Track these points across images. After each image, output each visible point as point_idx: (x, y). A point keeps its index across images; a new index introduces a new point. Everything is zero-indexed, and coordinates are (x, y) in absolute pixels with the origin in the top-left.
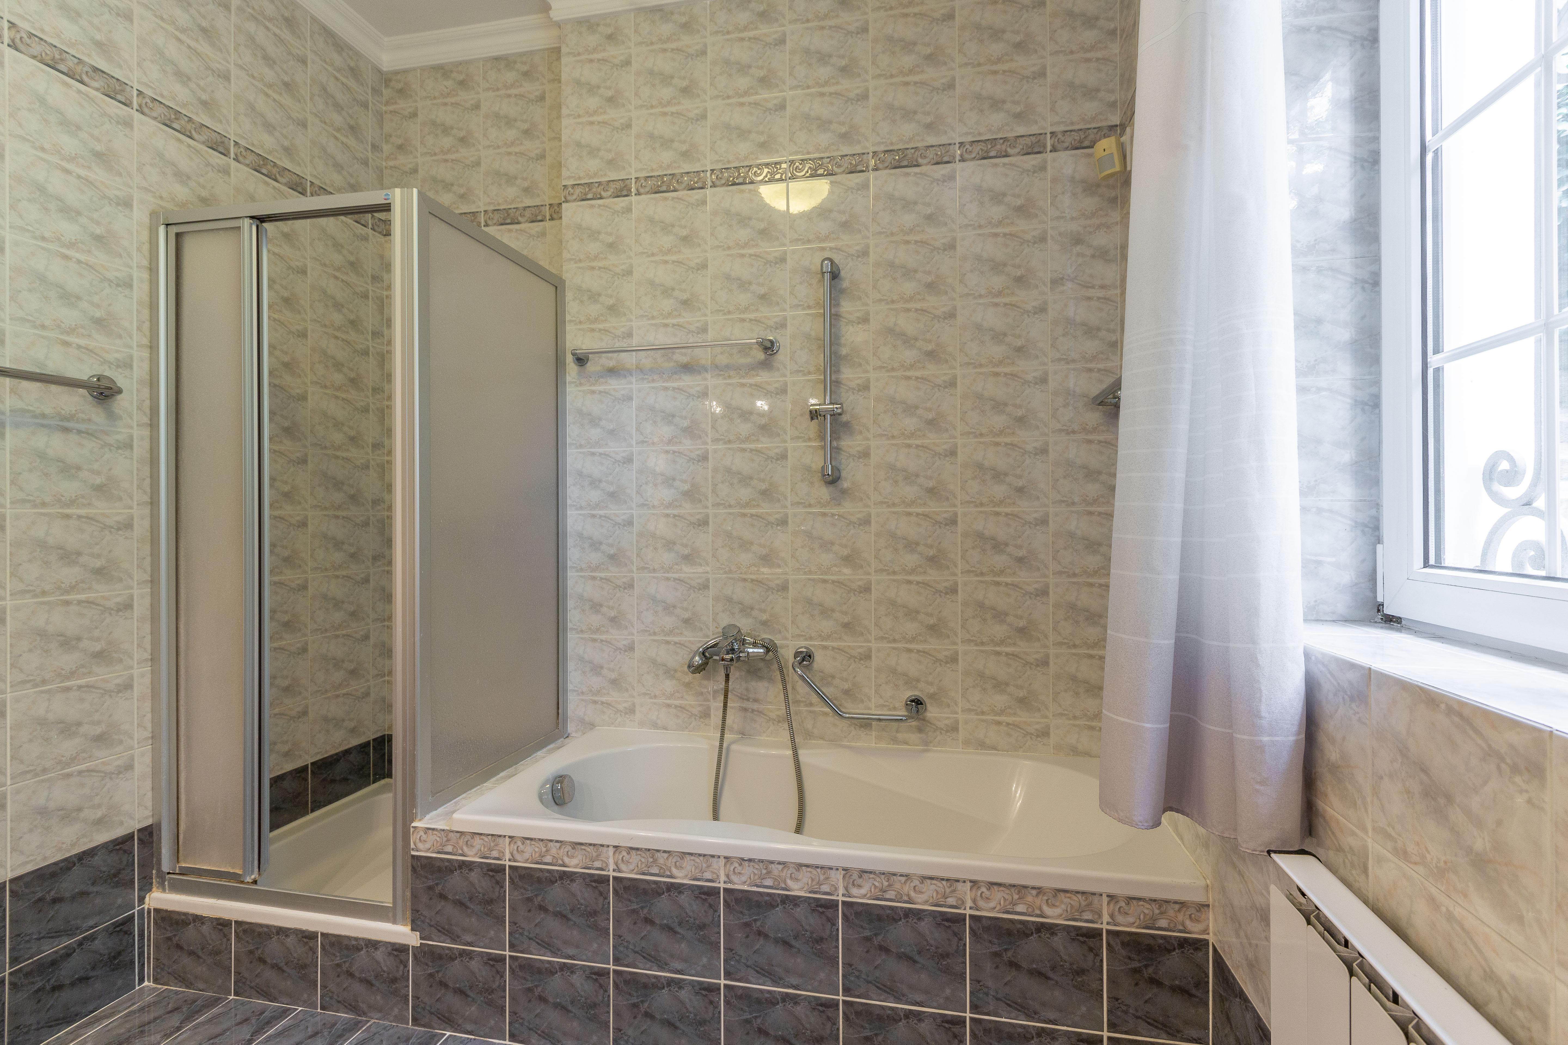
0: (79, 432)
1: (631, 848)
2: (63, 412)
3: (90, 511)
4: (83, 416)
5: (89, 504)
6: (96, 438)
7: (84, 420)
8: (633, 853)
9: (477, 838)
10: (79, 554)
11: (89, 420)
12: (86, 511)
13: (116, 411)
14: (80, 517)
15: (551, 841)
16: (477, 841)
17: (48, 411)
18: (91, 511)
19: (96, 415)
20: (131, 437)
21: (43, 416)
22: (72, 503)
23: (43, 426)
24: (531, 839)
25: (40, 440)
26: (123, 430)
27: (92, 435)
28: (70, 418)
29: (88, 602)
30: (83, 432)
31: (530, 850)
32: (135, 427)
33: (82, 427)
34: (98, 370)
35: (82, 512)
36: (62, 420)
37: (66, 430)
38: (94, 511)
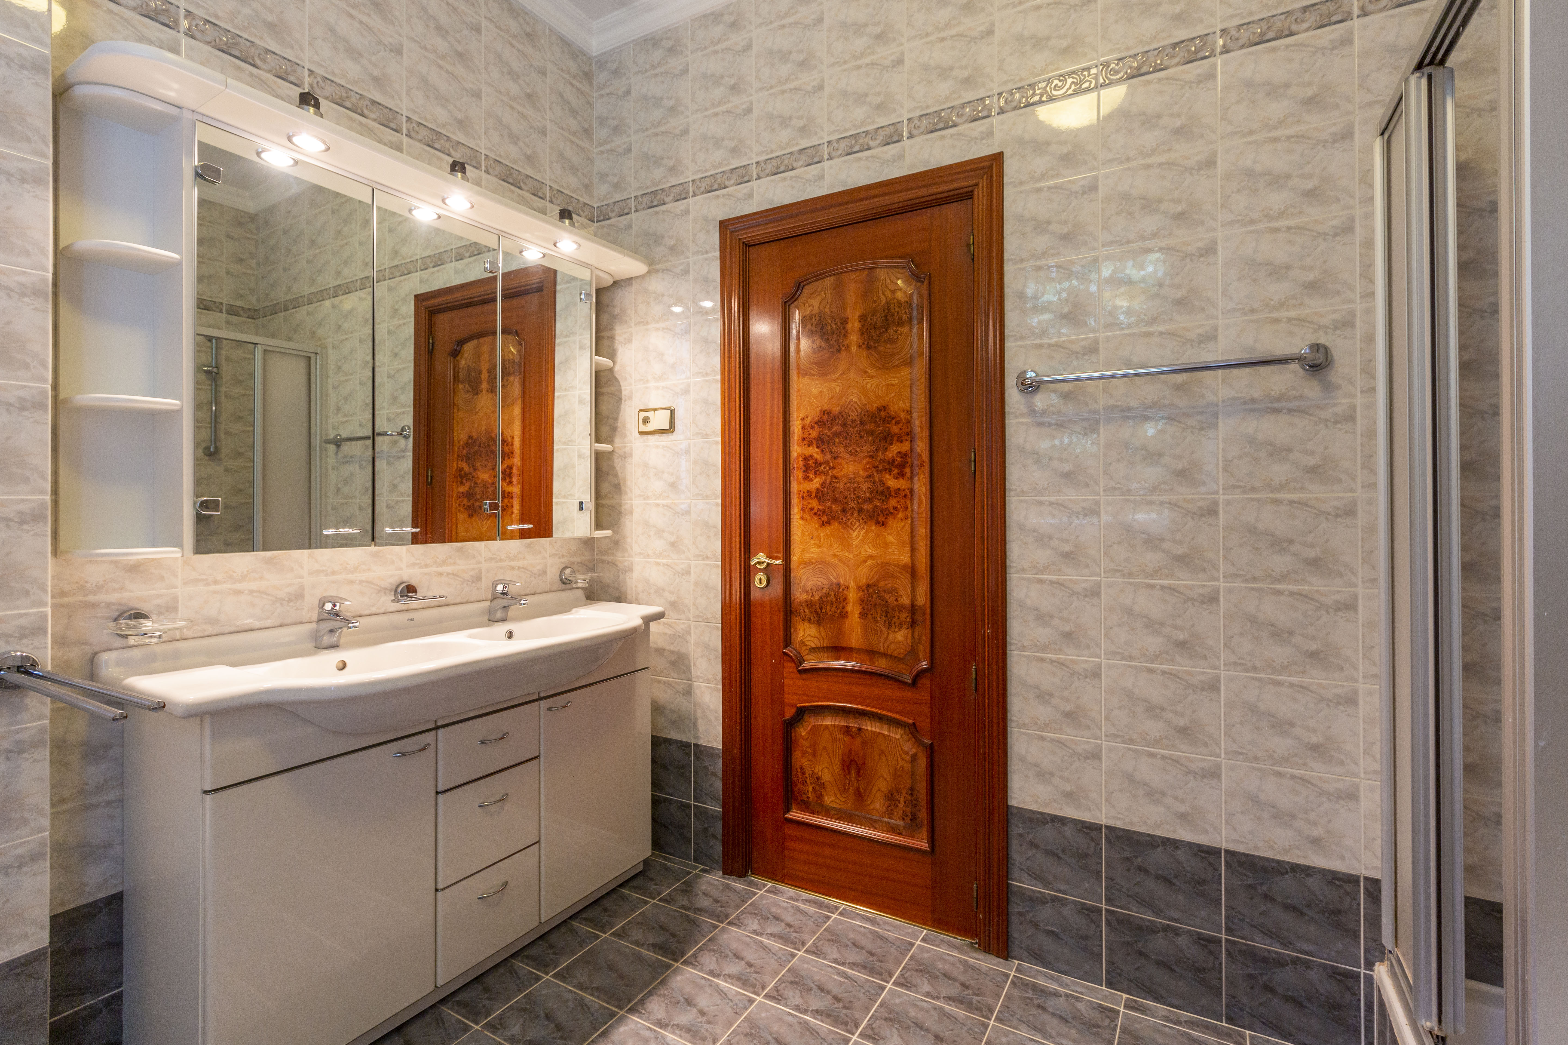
0: (1290, 411)
2: (1272, 393)
3: (1302, 495)
4: (1294, 393)
5: (1302, 488)
6: (1310, 415)
7: (1295, 398)
10: (1291, 542)
11: (1301, 396)
12: (1298, 495)
13: (1334, 380)
14: (1291, 502)
17: (1256, 394)
18: (1304, 496)
19: (1311, 390)
20: (1353, 408)
21: (1253, 400)
22: (1282, 487)
23: (1252, 410)
25: (1250, 426)
26: (1343, 401)
27: (1304, 412)
28: (1281, 398)
29: (1300, 595)
30: (1294, 411)
32: (1359, 395)
33: (1293, 405)
34: (1312, 339)
35: (1293, 496)
36: (1271, 402)
37: (1277, 411)
38: (1309, 495)
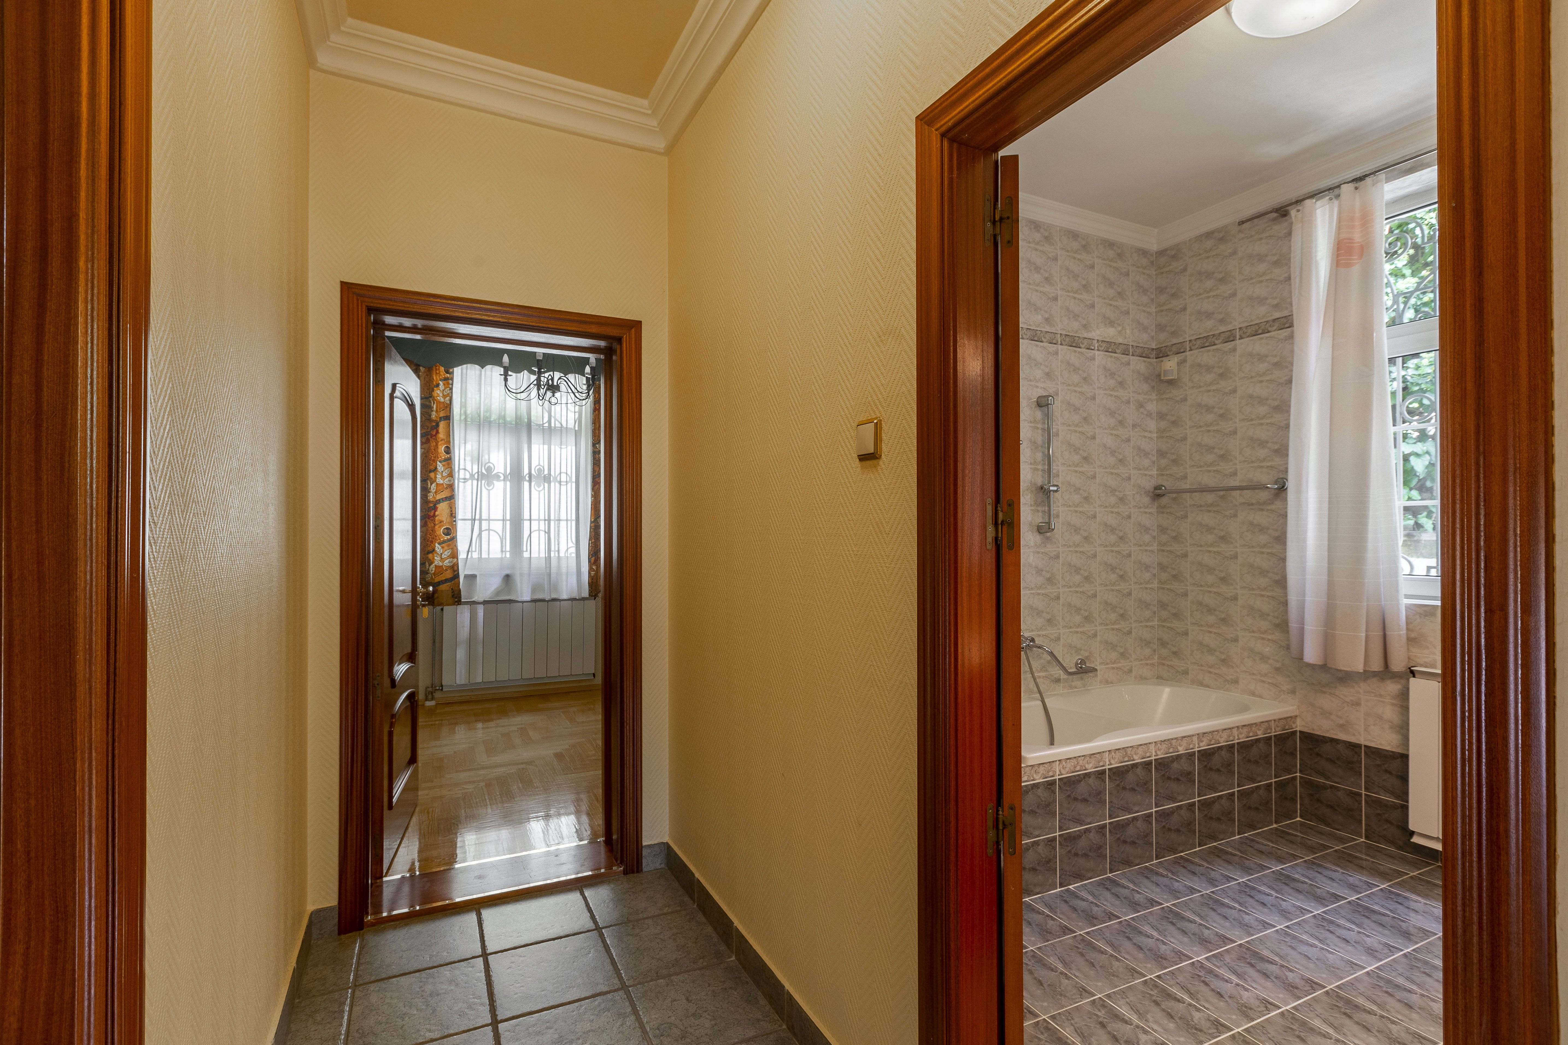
1: (1116, 750)
8: (1117, 752)
9: (1041, 766)
15: (1079, 757)
16: (1042, 769)
24: (1070, 759)
31: (1069, 765)
